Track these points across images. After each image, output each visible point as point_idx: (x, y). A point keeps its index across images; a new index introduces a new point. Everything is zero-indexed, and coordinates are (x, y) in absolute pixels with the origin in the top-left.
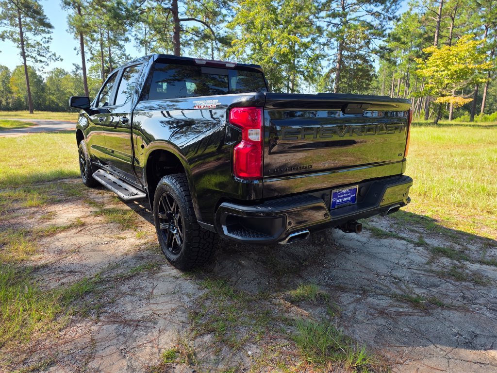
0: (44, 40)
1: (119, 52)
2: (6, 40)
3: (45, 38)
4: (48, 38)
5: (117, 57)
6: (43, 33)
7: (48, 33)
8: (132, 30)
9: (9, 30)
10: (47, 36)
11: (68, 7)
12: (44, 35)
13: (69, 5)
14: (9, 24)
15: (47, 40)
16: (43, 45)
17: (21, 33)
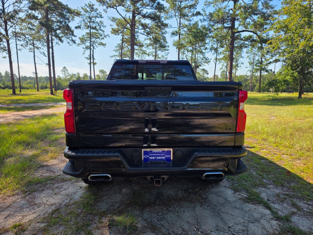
0: (165, 54)
1: (202, 56)
2: (150, 56)
3: (166, 53)
4: (168, 53)
5: (200, 60)
6: (165, 51)
7: (167, 50)
8: (210, 43)
9: (151, 51)
10: (167, 52)
11: (173, 36)
12: (166, 52)
13: (174, 35)
14: (152, 48)
15: (167, 54)
16: (165, 57)
17: (156, 52)
